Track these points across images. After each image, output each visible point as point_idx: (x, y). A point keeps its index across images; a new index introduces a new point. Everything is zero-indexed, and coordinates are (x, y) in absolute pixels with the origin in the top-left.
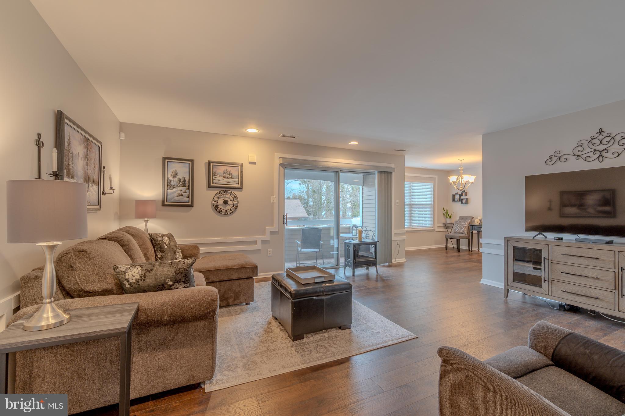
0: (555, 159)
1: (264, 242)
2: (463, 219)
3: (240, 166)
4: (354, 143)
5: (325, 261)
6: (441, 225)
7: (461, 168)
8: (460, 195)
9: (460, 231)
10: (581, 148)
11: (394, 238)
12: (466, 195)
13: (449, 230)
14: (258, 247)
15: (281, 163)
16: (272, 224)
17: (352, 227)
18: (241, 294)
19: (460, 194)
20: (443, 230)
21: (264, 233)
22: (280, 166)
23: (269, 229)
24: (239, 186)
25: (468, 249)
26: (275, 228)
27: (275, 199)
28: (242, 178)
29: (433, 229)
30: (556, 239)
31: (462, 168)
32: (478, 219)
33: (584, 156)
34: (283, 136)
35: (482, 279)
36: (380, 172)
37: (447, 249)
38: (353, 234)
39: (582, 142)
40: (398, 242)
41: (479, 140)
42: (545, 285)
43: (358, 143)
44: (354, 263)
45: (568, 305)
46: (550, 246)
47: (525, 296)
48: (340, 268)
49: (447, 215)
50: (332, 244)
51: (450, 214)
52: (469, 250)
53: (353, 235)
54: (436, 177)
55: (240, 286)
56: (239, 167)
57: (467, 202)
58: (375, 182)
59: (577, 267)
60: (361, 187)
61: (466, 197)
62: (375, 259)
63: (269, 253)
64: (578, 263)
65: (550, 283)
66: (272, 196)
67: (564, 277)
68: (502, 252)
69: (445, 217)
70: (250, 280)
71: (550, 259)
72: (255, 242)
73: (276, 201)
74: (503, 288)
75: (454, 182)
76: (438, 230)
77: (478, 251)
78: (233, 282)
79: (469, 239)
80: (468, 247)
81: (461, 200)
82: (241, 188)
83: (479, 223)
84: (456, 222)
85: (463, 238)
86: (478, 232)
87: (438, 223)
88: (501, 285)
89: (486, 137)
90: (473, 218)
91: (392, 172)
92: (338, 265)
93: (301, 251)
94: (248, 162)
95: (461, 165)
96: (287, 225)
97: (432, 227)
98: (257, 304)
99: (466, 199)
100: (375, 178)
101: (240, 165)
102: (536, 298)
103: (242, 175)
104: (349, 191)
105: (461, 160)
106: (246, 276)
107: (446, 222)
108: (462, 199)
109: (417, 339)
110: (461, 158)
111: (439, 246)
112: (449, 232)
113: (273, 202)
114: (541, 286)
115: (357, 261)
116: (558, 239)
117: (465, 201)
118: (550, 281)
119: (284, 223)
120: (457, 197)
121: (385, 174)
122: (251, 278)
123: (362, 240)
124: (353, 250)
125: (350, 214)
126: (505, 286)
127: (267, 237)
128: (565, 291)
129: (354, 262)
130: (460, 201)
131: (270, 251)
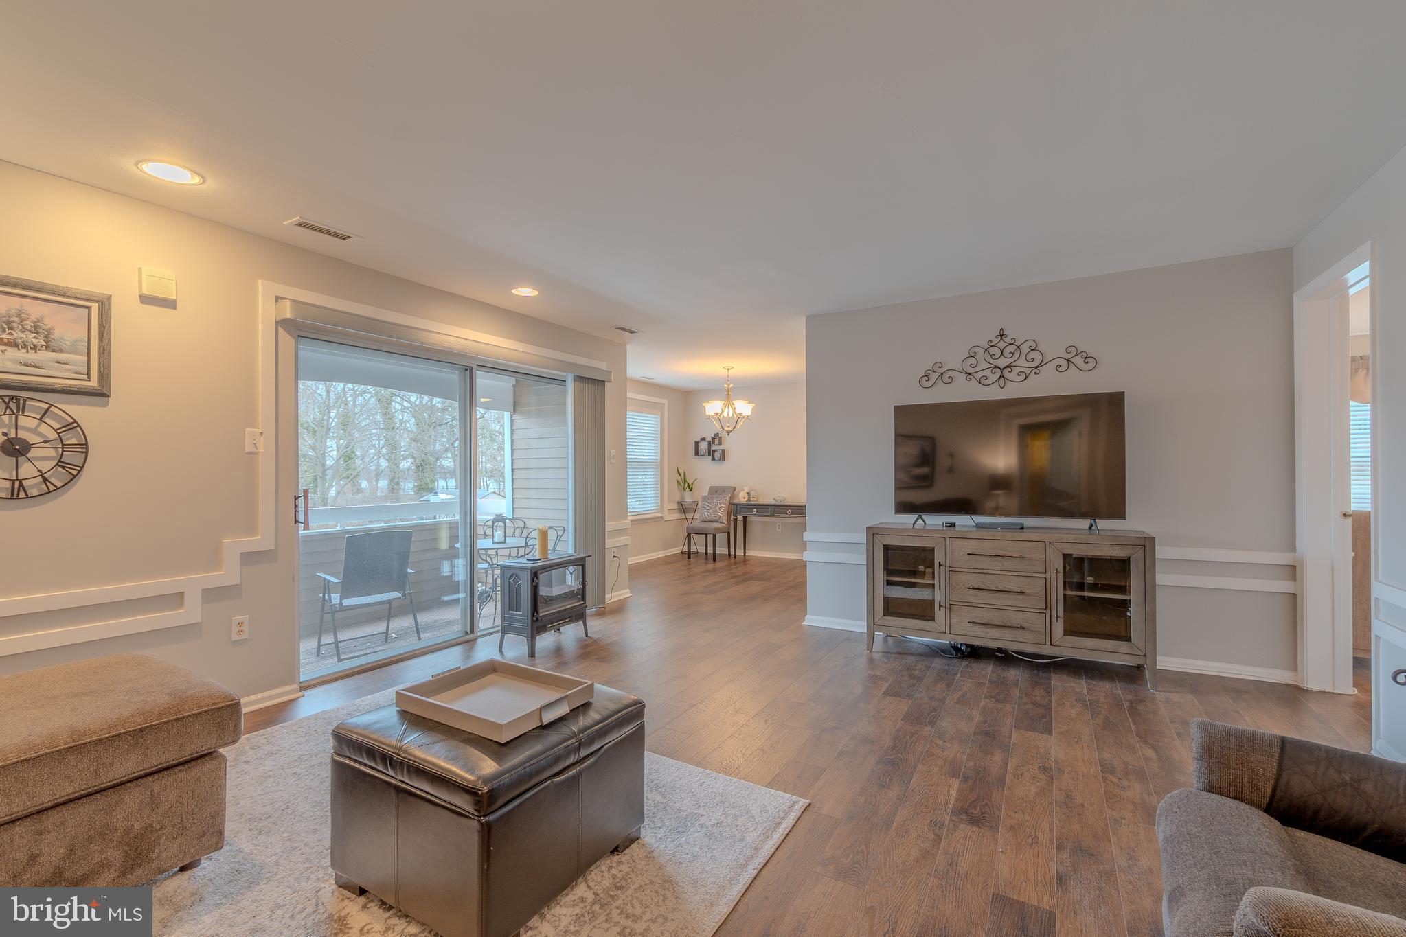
0: (934, 376)
1: (212, 595)
2: (716, 492)
3: (95, 307)
4: (525, 292)
5: (424, 618)
6: (675, 506)
7: (728, 385)
8: (709, 442)
9: (714, 516)
10: (972, 361)
11: (610, 542)
12: (720, 443)
13: (690, 516)
14: (192, 612)
15: (288, 316)
16: (250, 527)
17: (494, 521)
18: (159, 838)
19: (710, 440)
20: (677, 516)
21: (214, 559)
22: (280, 328)
23: (235, 545)
24: (93, 383)
25: (728, 553)
26: (262, 540)
27: (260, 438)
28: (104, 352)
29: (659, 515)
30: (947, 526)
31: (731, 386)
32: (744, 490)
33: (978, 375)
34: (301, 225)
35: (807, 616)
36: (581, 379)
37: (689, 558)
38: (496, 540)
39: (976, 349)
40: (614, 552)
41: (799, 327)
42: (939, 614)
43: (536, 293)
44: (533, 621)
45: (967, 646)
46: (947, 540)
47: (887, 639)
48: (480, 641)
49: (687, 486)
50: (445, 574)
51: (690, 481)
52: (730, 555)
53: (497, 543)
54: (665, 401)
55: (154, 802)
56: (89, 308)
57: (723, 458)
58: (565, 403)
59: (990, 576)
60: (507, 415)
61: (721, 447)
62: (582, 602)
63: (235, 629)
64: (990, 568)
65: (948, 611)
66: (247, 429)
67: (972, 597)
68: (862, 558)
69: (681, 488)
70: (208, 765)
71: (947, 564)
72: (178, 599)
73: (265, 448)
74: (866, 632)
75: (717, 414)
76: (669, 517)
77: (745, 555)
78: (113, 797)
79: (729, 533)
80: (704, 548)
81: (711, 453)
82: (101, 395)
83: (746, 499)
84: (704, 498)
85: (719, 530)
86: (743, 517)
87: (669, 502)
88: (861, 626)
89: (815, 323)
90: (735, 489)
91: (604, 382)
92: (472, 631)
93: (341, 604)
94: (137, 294)
95: (728, 379)
96: (306, 527)
97: (657, 511)
98: (240, 851)
99: (720, 452)
100: (565, 392)
101: (97, 302)
102: (906, 641)
103: (105, 342)
104: (406, 429)
105: (728, 369)
106: (187, 752)
107: (683, 498)
108: (714, 451)
109: (811, 808)
110: (728, 364)
111: (671, 552)
112: (690, 521)
113: (254, 450)
114: (932, 618)
115: (541, 615)
116: (950, 526)
117: (719, 455)
118: (948, 606)
119: (296, 521)
120: (703, 446)
121: (590, 386)
122: (208, 755)
123: (550, 557)
124: (532, 585)
125: (410, 485)
126: (869, 627)
127: (228, 573)
128: (973, 622)
129: (535, 619)
130: (709, 455)
131: (240, 624)
